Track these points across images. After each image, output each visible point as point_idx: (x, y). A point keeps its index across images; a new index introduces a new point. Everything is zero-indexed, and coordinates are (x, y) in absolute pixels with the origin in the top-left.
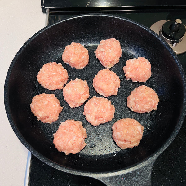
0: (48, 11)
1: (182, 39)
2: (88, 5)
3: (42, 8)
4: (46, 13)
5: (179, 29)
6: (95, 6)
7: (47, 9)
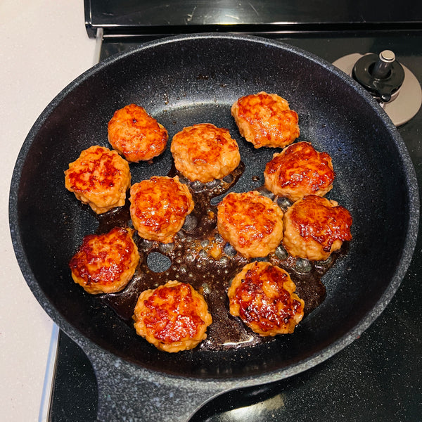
0: (100, 34)
1: (397, 95)
2: (189, 20)
3: (88, 27)
4: (95, 37)
5: (390, 71)
6: (204, 23)
7: (98, 29)
